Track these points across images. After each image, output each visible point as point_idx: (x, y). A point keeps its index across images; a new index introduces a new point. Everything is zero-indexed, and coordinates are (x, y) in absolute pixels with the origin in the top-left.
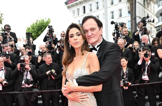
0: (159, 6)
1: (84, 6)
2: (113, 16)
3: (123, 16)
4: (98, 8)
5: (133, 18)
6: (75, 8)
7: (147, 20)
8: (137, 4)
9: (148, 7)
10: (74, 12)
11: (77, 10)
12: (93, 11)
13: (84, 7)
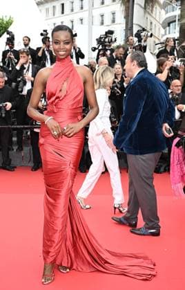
0: (167, 12)
1: (62, 2)
2: (103, 21)
3: (116, 22)
4: (82, 8)
5: (129, 28)
6: (49, 6)
7: (143, 34)
8: (135, 6)
9: (152, 12)
10: (47, 10)
11: (52, 8)
12: (75, 11)
13: (63, 5)
